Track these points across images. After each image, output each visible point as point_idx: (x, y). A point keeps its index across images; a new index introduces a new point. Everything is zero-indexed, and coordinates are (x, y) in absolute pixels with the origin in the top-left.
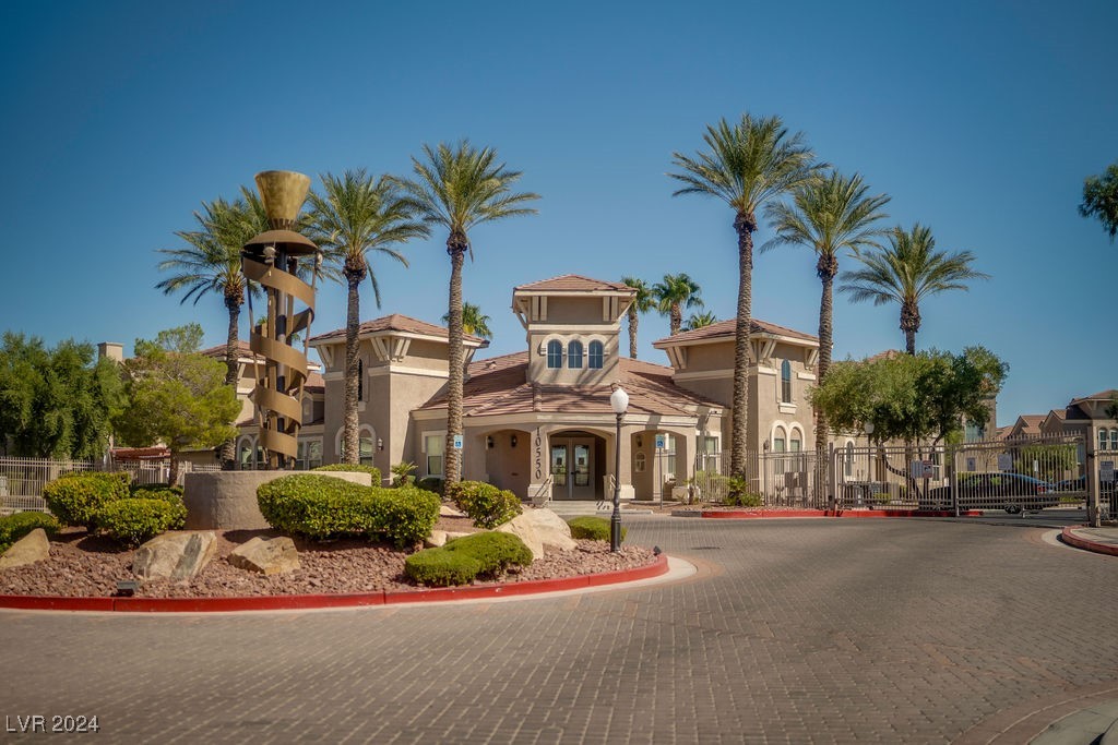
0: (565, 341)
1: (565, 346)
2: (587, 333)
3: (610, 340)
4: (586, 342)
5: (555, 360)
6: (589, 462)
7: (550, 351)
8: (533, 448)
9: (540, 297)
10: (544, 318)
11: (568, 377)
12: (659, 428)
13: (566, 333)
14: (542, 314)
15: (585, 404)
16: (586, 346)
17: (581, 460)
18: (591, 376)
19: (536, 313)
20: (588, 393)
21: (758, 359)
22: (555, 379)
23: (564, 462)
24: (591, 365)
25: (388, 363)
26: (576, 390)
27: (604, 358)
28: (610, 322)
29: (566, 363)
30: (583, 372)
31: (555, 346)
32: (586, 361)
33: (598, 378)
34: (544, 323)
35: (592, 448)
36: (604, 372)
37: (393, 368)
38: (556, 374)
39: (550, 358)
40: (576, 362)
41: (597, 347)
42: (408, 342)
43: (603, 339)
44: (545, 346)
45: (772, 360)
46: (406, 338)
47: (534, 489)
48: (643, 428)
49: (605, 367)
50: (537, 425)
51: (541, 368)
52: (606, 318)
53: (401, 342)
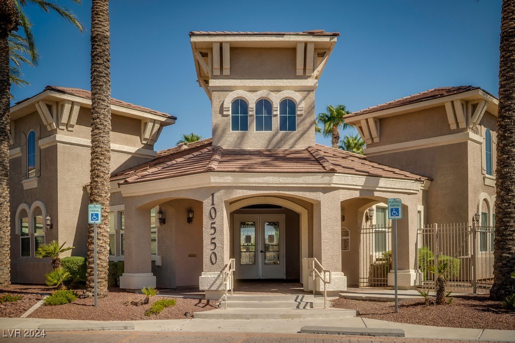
0: (252, 100)
1: (252, 105)
2: (278, 90)
3: (304, 98)
4: (276, 100)
5: (240, 121)
6: (279, 240)
7: (235, 111)
8: (206, 221)
9: (221, 44)
10: (227, 72)
11: (256, 140)
12: (376, 194)
13: (253, 90)
14: (224, 67)
15: (277, 163)
16: (276, 105)
17: (271, 237)
18: (283, 140)
19: (217, 65)
20: (281, 155)
21: (467, 124)
22: (240, 144)
23: (253, 241)
24: (283, 127)
25: (54, 132)
26: (266, 153)
27: (298, 120)
28: (305, 76)
29: (254, 126)
30: (274, 136)
31: (240, 105)
32: (276, 122)
33: (291, 141)
34: (227, 77)
35: (283, 225)
36: (298, 135)
37: (60, 136)
38: (242, 138)
39: (235, 120)
40: (264, 124)
41: (289, 106)
42: (77, 109)
43: (297, 97)
44: (228, 104)
45: (478, 127)
46: (73, 103)
47: (207, 278)
48: (356, 195)
49: (299, 130)
50: (212, 191)
51: (224, 131)
52: (300, 72)
53: (67, 107)
